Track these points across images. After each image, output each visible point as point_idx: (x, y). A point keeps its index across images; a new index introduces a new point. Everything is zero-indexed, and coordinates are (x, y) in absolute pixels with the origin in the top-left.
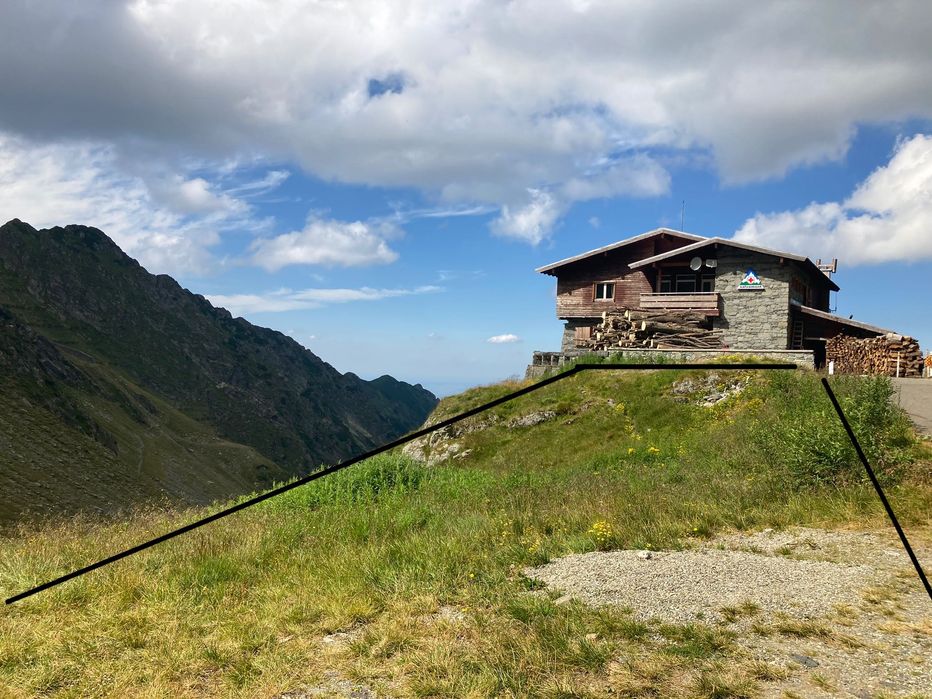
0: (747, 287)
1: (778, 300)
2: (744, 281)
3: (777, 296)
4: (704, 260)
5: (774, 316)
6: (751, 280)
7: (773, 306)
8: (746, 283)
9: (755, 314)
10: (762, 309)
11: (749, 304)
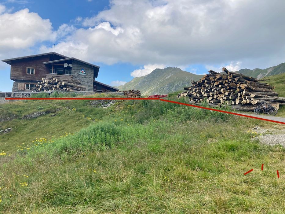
0: (82, 74)
1: (90, 79)
2: (81, 72)
3: (90, 78)
4: (68, 64)
5: (89, 83)
6: (83, 72)
7: (89, 80)
8: (81, 73)
9: (84, 82)
10: (86, 81)
11: (82, 79)
